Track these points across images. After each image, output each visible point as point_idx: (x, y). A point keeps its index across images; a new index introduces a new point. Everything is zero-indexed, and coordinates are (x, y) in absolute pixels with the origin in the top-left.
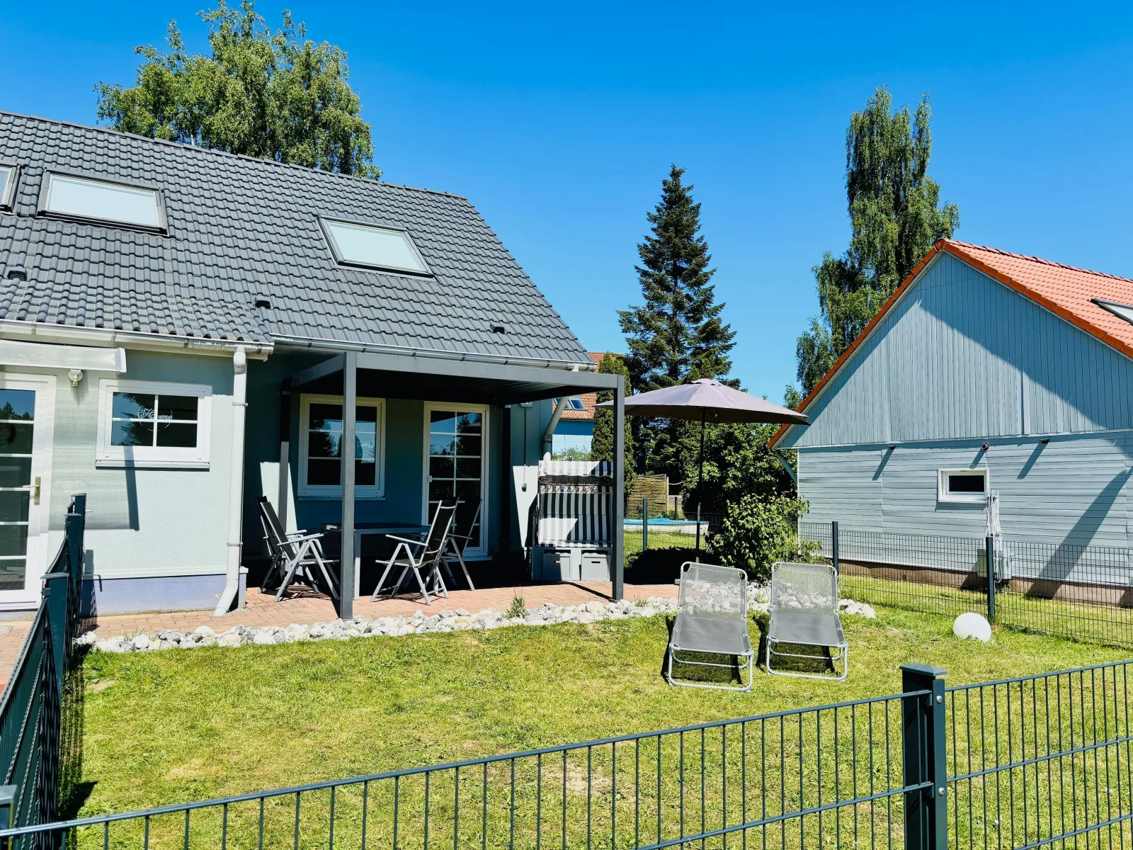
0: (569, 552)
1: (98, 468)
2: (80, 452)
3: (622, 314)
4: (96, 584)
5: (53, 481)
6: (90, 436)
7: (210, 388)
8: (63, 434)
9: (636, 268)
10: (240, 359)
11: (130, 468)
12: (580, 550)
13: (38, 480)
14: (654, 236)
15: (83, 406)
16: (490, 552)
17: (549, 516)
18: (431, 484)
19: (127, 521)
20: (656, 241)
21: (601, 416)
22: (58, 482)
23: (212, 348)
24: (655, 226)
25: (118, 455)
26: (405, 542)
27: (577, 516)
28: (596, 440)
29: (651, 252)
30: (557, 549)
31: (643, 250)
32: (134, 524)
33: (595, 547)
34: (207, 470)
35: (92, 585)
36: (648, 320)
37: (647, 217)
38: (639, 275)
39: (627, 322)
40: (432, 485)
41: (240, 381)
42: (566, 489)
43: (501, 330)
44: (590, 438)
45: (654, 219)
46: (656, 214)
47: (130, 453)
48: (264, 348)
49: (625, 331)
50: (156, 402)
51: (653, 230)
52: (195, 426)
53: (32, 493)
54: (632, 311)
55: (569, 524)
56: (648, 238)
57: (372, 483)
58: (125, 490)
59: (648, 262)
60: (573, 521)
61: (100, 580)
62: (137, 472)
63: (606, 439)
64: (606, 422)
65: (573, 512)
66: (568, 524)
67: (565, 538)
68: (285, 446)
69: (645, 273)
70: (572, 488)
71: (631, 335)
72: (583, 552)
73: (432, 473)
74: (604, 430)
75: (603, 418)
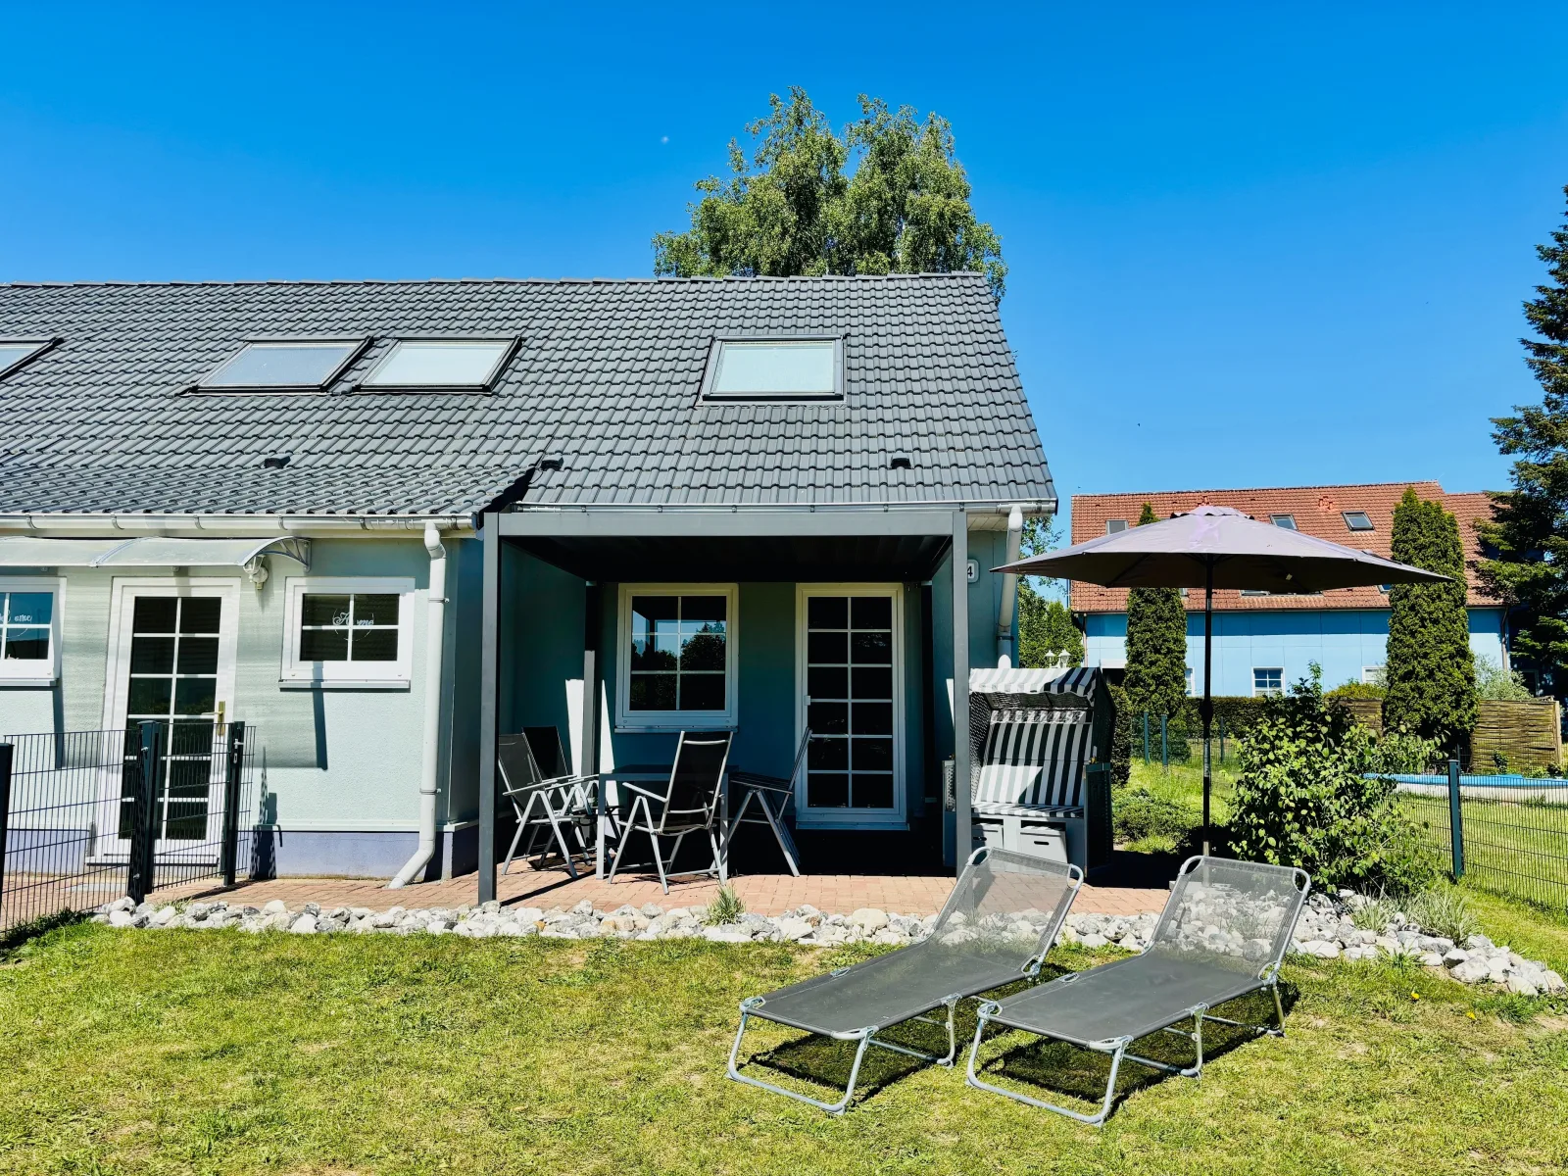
0: (1000, 822)
1: (282, 690)
2: (267, 670)
3: (1500, 423)
4: (276, 836)
5: (235, 706)
6: (277, 650)
7: (412, 581)
8: (248, 650)
9: (1524, 342)
10: (432, 538)
11: (317, 691)
12: (1018, 820)
13: (222, 705)
14: (1554, 284)
15: (268, 612)
16: (910, 818)
17: (996, 761)
18: (810, 708)
19: (314, 758)
20: (1560, 291)
21: (1401, 598)
22: (240, 708)
23: (395, 528)
24: (1555, 266)
25: (305, 671)
26: (643, 795)
27: (1041, 763)
28: (1395, 640)
29: (1551, 311)
30: (982, 816)
31: (1534, 311)
32: (322, 762)
33: (1044, 816)
34: (407, 690)
35: (272, 839)
36: (1546, 426)
37: (1538, 253)
38: (1530, 354)
39: (1511, 436)
40: (812, 708)
41: (438, 568)
42: (1032, 715)
43: (904, 463)
44: (1384, 638)
45: (1549, 255)
46: (1556, 245)
47: (318, 671)
48: (459, 521)
49: (1505, 451)
50: (352, 603)
51: (1552, 273)
52: (395, 632)
53: (216, 721)
54: (1519, 415)
55: (1025, 776)
56: (1541, 289)
57: (721, 707)
58: (312, 718)
59: (1548, 329)
60: (1034, 770)
61: (280, 832)
62: (325, 694)
63: (1414, 637)
64: (1412, 608)
65: (1035, 756)
66: (1023, 776)
67: (1015, 799)
68: (590, 657)
69: (1540, 349)
70: (1043, 714)
71: (1519, 456)
72: (1024, 824)
73: (812, 692)
74: (1407, 621)
75: (1405, 601)
